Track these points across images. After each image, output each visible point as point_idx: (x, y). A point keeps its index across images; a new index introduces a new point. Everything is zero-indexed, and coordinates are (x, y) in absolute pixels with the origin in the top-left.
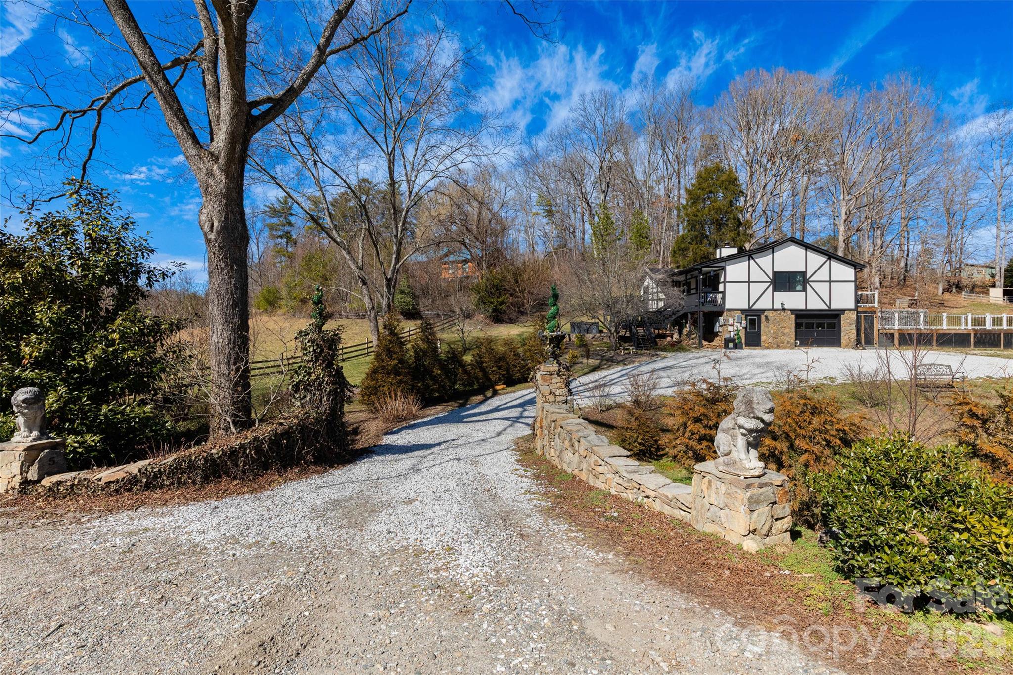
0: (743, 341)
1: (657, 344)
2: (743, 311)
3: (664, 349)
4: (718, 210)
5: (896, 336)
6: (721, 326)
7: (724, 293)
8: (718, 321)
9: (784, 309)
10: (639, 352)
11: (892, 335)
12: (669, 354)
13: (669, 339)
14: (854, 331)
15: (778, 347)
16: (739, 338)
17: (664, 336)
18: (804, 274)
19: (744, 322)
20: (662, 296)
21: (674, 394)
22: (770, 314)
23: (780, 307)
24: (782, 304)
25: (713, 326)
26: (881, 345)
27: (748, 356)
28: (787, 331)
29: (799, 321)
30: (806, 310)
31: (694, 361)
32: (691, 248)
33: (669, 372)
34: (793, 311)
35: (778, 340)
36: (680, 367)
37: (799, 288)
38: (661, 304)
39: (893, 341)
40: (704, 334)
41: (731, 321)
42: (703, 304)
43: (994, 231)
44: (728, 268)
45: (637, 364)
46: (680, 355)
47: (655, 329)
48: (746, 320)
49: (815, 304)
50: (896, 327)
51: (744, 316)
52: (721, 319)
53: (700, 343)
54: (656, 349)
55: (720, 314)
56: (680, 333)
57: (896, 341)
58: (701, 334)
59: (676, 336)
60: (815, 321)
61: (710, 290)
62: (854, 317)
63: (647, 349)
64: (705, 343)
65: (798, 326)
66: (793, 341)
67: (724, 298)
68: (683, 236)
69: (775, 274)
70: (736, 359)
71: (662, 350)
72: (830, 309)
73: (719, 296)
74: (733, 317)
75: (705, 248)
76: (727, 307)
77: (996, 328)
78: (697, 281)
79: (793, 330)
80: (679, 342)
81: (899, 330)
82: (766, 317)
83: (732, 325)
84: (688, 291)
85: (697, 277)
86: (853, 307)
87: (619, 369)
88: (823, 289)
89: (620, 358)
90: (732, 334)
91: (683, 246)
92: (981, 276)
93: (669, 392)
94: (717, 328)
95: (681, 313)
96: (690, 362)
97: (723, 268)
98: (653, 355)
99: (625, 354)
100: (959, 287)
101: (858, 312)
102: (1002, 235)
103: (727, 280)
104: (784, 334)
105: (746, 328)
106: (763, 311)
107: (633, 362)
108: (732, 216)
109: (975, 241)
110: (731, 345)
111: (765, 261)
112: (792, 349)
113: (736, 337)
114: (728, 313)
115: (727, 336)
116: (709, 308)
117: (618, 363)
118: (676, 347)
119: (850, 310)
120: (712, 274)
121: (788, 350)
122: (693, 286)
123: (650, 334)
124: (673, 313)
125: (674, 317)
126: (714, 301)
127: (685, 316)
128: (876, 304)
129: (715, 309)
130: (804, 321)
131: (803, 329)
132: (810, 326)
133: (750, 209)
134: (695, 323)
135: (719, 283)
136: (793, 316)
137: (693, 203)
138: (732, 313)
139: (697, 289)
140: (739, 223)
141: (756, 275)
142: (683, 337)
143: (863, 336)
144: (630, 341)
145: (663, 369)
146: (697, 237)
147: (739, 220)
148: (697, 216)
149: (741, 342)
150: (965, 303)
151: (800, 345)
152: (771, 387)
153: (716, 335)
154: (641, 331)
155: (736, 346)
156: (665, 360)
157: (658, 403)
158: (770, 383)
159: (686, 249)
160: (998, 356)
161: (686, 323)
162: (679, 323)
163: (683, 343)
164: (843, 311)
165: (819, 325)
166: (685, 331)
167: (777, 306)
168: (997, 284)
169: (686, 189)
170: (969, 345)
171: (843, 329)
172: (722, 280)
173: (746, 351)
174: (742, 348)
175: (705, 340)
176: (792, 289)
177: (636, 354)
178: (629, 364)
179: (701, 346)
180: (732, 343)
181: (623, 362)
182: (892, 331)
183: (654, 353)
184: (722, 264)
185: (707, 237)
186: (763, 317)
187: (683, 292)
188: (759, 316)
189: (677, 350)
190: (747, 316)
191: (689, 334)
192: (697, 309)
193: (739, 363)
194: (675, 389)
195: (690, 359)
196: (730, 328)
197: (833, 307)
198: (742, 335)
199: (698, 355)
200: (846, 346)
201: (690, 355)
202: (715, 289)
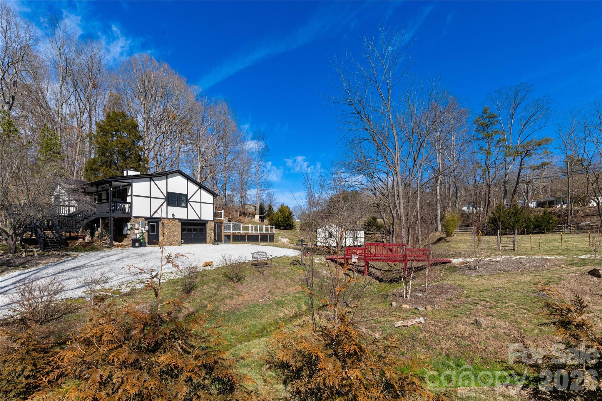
0: (147, 241)
1: (68, 245)
2: (146, 218)
3: (76, 250)
4: (124, 145)
5: (232, 236)
6: (129, 230)
7: (131, 204)
8: (127, 226)
9: (174, 219)
10: (47, 253)
11: (230, 236)
12: (81, 254)
13: (81, 240)
14: (213, 234)
15: (171, 244)
16: (144, 239)
17: (76, 238)
18: (186, 196)
19: (147, 227)
20: (73, 203)
21: (84, 295)
22: (165, 222)
23: (172, 217)
24: (173, 215)
25: (122, 230)
26: (225, 242)
27: (151, 252)
28: (176, 233)
29: (184, 227)
30: (188, 220)
31: (106, 259)
32: (102, 169)
33: (79, 272)
34: (180, 220)
35: (171, 240)
36: (91, 266)
37: (183, 205)
38: (73, 210)
39: (230, 240)
40: (114, 236)
41: (137, 226)
42: (113, 211)
43: (256, 190)
44: (134, 185)
45: (41, 266)
46: (93, 254)
47: (66, 232)
48: (148, 225)
49: (193, 216)
50: (232, 231)
51: (147, 222)
52: (129, 224)
53: (111, 243)
54: (66, 250)
55: (128, 220)
56: (92, 235)
57: (231, 239)
58: (112, 236)
59: (88, 238)
60: (192, 227)
61: (120, 200)
62: (213, 225)
63: (56, 250)
64: (115, 243)
65: (183, 230)
66: (180, 240)
67: (131, 208)
68: (94, 159)
69: (168, 193)
70: (143, 255)
71: (73, 250)
72: (200, 220)
73: (127, 206)
74: (138, 223)
75: (114, 172)
76: (133, 215)
77: (267, 232)
78: (108, 194)
79: (180, 233)
80: (91, 243)
81: (233, 233)
82: (162, 223)
83: (138, 229)
84: (100, 200)
85: (107, 190)
86: (212, 219)
87: (17, 272)
88: (197, 206)
89: (21, 261)
90: (138, 236)
91: (94, 167)
92: (251, 210)
93: (79, 293)
94: (126, 231)
95: (93, 218)
96: (102, 260)
97: (131, 185)
98: (63, 256)
99: (27, 256)
100: (245, 214)
101: (215, 222)
102: (258, 192)
103: (134, 194)
104: (174, 236)
105: (148, 231)
106: (160, 219)
107: (37, 264)
108: (134, 152)
109: (250, 193)
110: (137, 244)
111: (161, 183)
112: (179, 245)
113: (141, 238)
114: (135, 220)
115: (134, 237)
116: (118, 215)
117: (16, 267)
118: (89, 247)
119: (211, 221)
120: (121, 188)
121: (177, 247)
122: (104, 197)
123: (60, 236)
124: (85, 218)
125: (86, 222)
126: (123, 209)
127: (96, 221)
128: (223, 218)
129: (124, 216)
130: (186, 227)
131: (186, 232)
132: (189, 230)
133: (146, 152)
134: (106, 227)
135: (127, 196)
136: (180, 223)
137: (103, 135)
138: (138, 220)
139: (107, 199)
140: (140, 159)
141: (156, 193)
142: (95, 238)
143: (217, 236)
144: (37, 243)
145: (73, 269)
146: (106, 162)
147: (139, 156)
148: (106, 145)
149: (145, 242)
150: (247, 221)
151: (184, 243)
152: (173, 276)
153: (125, 236)
154: (49, 233)
155: (141, 245)
156: (76, 260)
157: (64, 308)
158: (172, 273)
159: (96, 170)
160: (270, 245)
161: (98, 227)
162: (91, 227)
163: (95, 244)
164: (207, 221)
165: (195, 230)
166: (97, 234)
167: (170, 216)
168: (257, 213)
169: (96, 123)
170: (258, 241)
171: (207, 232)
172: (129, 193)
173: (149, 249)
174: (146, 246)
175: (115, 241)
176: (179, 205)
177: (43, 255)
178: (32, 266)
179: (111, 246)
180: (138, 243)
181: (24, 265)
182: (229, 234)
183: (63, 253)
184: (130, 181)
185: (115, 163)
186: (160, 223)
187: (95, 200)
188: (158, 223)
189: (89, 250)
190: (149, 222)
191: (101, 237)
192: (108, 215)
193: (145, 258)
194: (84, 289)
195: (102, 258)
196: (136, 232)
197: (202, 219)
198: (146, 236)
199: (109, 253)
200: (209, 243)
201: (102, 254)
202: (124, 201)
